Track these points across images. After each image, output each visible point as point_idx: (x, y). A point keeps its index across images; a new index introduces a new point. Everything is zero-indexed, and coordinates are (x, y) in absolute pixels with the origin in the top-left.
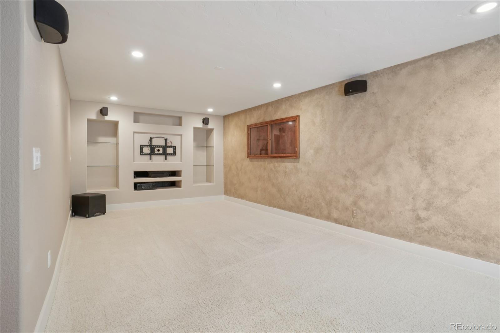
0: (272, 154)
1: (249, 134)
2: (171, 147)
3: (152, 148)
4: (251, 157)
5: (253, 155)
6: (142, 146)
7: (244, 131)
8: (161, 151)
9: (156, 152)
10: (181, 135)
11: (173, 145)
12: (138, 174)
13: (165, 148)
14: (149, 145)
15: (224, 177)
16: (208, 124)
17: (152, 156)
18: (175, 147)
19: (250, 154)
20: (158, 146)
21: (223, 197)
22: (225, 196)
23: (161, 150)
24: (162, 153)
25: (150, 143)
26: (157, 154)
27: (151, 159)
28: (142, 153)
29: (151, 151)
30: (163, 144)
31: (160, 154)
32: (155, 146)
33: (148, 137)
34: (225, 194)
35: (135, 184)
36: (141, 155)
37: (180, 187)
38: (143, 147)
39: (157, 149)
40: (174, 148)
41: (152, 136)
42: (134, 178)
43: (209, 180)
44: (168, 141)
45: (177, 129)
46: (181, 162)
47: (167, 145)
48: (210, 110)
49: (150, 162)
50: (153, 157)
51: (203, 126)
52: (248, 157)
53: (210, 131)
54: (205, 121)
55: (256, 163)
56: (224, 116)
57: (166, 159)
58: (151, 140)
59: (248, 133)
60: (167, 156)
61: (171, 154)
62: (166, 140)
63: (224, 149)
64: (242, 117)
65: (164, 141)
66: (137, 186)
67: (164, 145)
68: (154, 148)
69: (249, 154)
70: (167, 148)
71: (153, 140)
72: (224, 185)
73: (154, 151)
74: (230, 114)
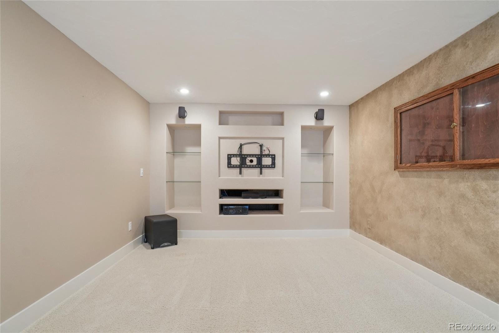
0: (463, 159)
1: (399, 124)
2: (268, 156)
3: (243, 158)
4: (402, 168)
5: (408, 165)
6: (229, 156)
7: (388, 121)
8: (255, 163)
9: (247, 164)
10: (283, 139)
11: (271, 153)
12: (224, 193)
13: (260, 157)
14: (238, 153)
15: (350, 202)
16: (322, 119)
17: (242, 168)
18: (275, 155)
19: (401, 163)
20: (250, 155)
21: (348, 232)
22: (351, 230)
23: (255, 160)
24: (256, 165)
25: (240, 152)
26: (250, 167)
27: (240, 173)
28: (230, 165)
29: (242, 163)
30: (257, 152)
31: (253, 167)
32: (247, 155)
33: (237, 143)
34: (351, 228)
35: (222, 206)
36: (228, 167)
37: (281, 213)
38: (231, 157)
39: (250, 159)
40: (273, 157)
41: (243, 142)
42: (220, 198)
43: (326, 204)
44: (264, 148)
45: (277, 131)
46: (283, 177)
47: (263, 154)
48: (324, 94)
49: (240, 177)
50: (244, 170)
51: (316, 123)
52: (396, 168)
53: (328, 131)
54: (319, 116)
55: (416, 179)
56: (349, 106)
57: (261, 173)
58: (241, 146)
59: (395, 122)
60: (263, 168)
61: (269, 165)
62: (261, 146)
63: (351, 157)
64: (383, 97)
65: (259, 147)
66: (224, 209)
67: (259, 153)
68: (246, 158)
69: (399, 162)
70: (263, 158)
71: (244, 147)
72: (350, 213)
73: (246, 162)
74: (359, 100)
